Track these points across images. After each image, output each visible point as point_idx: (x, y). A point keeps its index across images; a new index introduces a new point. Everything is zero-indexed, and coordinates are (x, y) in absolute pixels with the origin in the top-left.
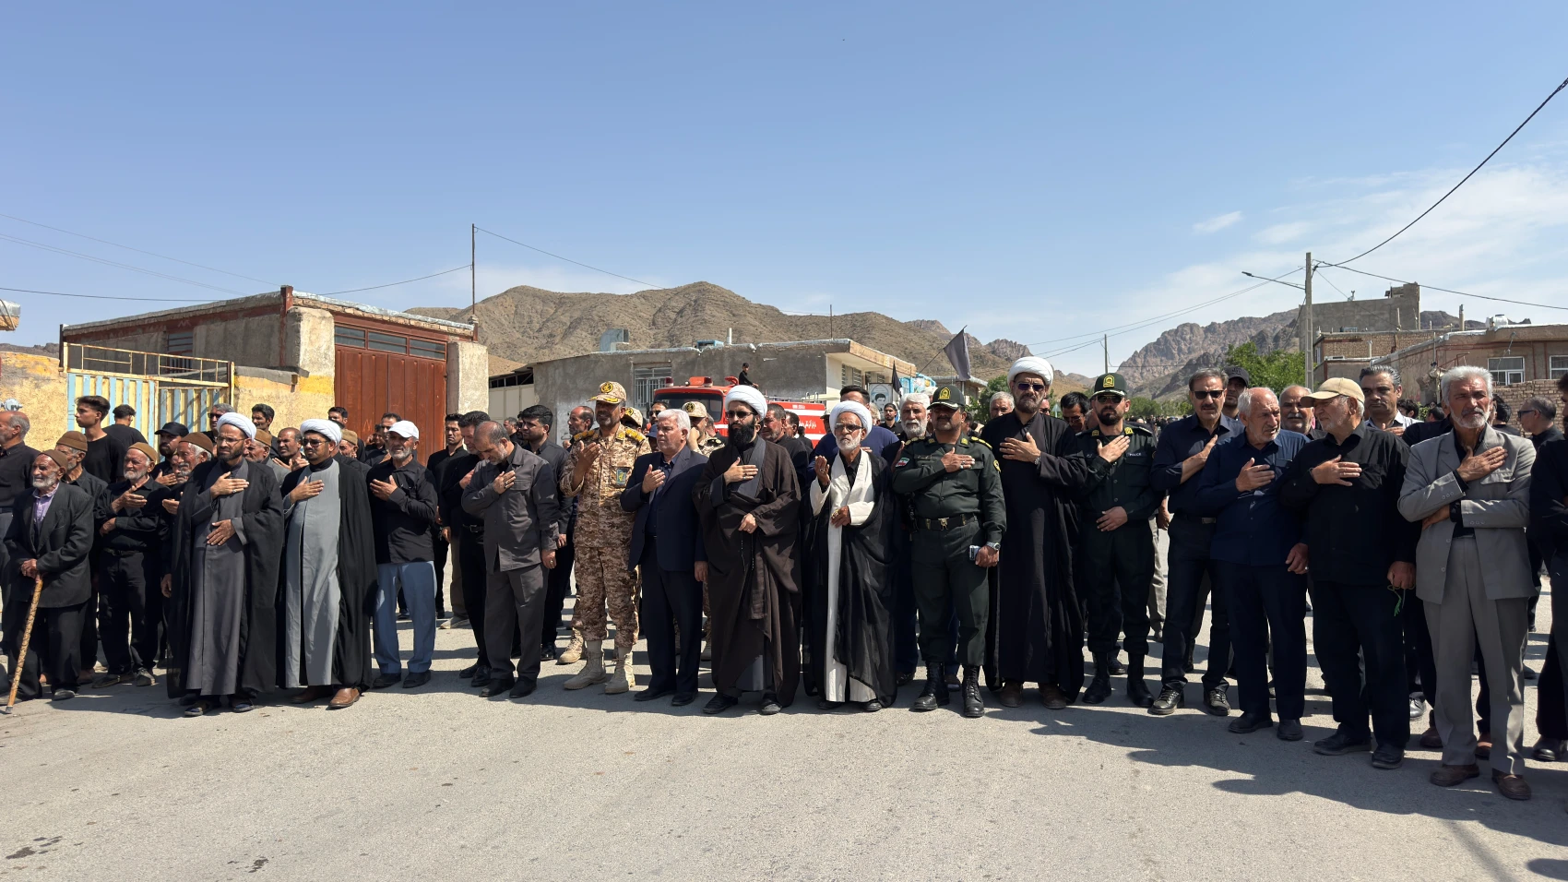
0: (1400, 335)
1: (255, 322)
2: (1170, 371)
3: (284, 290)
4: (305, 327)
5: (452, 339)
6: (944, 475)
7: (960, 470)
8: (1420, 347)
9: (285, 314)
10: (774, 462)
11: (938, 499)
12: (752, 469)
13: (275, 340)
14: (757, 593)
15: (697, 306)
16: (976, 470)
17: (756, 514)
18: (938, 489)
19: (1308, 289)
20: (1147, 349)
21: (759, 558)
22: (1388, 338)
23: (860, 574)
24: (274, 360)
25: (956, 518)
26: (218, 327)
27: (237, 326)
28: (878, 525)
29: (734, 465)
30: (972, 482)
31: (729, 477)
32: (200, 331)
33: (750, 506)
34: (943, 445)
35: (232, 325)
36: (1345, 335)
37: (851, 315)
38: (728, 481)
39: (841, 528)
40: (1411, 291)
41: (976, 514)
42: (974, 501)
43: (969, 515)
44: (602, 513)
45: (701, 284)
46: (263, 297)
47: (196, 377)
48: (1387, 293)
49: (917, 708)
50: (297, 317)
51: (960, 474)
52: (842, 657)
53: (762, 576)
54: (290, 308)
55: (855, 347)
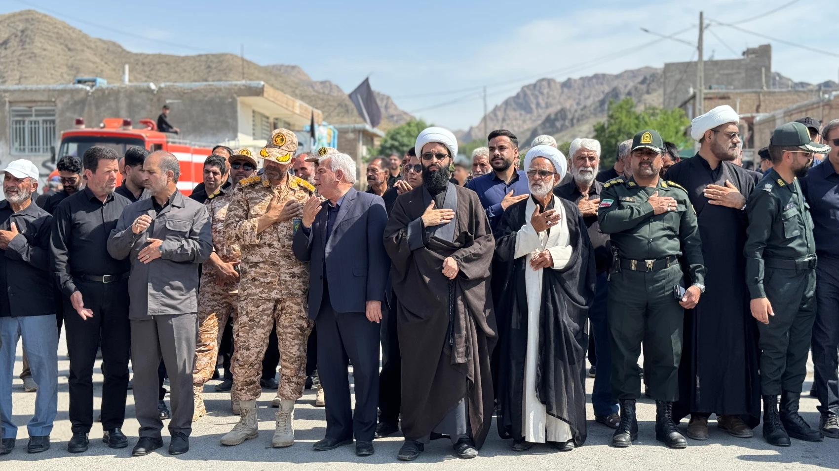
0: (765, 94)
2: (529, 125)
6: (651, 217)
7: (667, 212)
8: (806, 106)
10: (468, 207)
11: (647, 241)
12: (449, 213)
14: (460, 337)
15: (24, 37)
16: (680, 213)
17: (458, 258)
18: (646, 231)
19: (700, 48)
20: (507, 103)
21: (460, 302)
22: (754, 97)
23: (560, 316)
25: (662, 259)
28: (577, 268)
29: (430, 208)
30: (675, 224)
31: (427, 220)
33: (450, 250)
34: (643, 188)
36: (714, 93)
37: (206, 55)
38: (426, 225)
39: (541, 271)
40: (764, 52)
41: (678, 256)
42: (676, 243)
43: (672, 257)
44: (282, 263)
45: (29, 12)
48: (744, 53)
49: (615, 444)
51: (666, 216)
52: (544, 396)
53: (463, 321)
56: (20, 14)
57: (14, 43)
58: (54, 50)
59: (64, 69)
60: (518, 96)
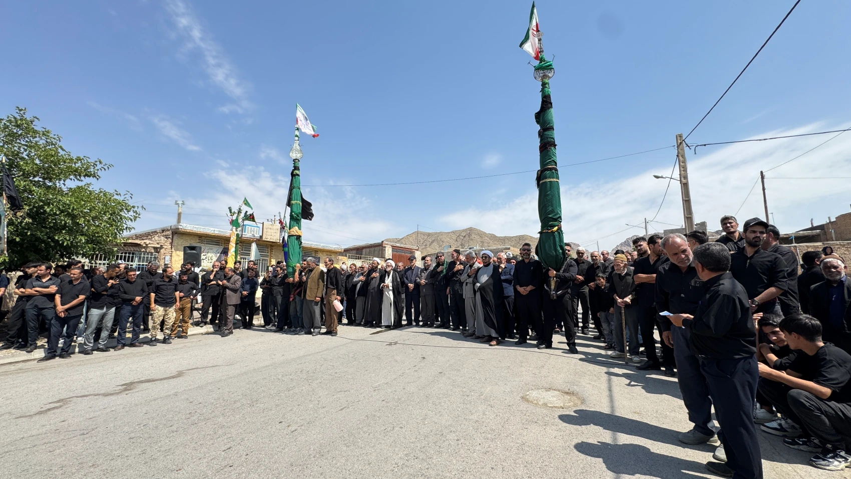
1: (376, 248)
3: (382, 242)
4: (386, 249)
5: (414, 250)
9: (382, 246)
13: (380, 252)
15: (469, 235)
20: (621, 244)
24: (380, 255)
26: (368, 250)
27: (372, 249)
32: (364, 250)
35: (371, 249)
45: (471, 228)
46: (378, 243)
47: (368, 260)
50: (385, 247)
54: (384, 245)
55: (512, 248)
56: (468, 228)
57: (467, 236)
58: (477, 237)
59: (480, 242)
60: (625, 242)
